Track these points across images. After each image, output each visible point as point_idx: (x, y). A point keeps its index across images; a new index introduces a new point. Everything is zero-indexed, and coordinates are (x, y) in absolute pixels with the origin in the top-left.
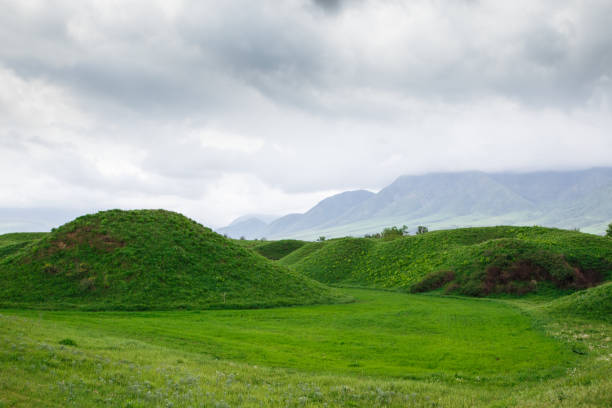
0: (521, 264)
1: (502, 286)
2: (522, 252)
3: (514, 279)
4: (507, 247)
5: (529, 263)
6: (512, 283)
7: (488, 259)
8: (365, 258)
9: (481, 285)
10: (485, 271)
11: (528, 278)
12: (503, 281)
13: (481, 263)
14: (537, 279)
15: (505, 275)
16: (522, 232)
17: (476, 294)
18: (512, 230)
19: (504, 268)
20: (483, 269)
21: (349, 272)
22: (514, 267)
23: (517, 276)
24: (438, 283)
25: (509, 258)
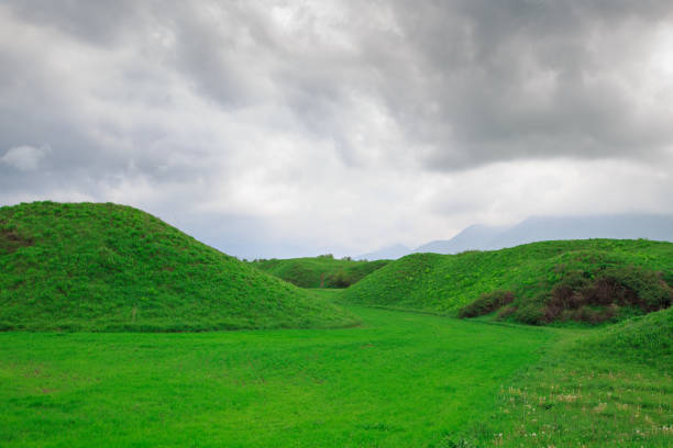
0: (601, 283)
1: (571, 312)
2: (603, 268)
3: (589, 302)
4: (586, 261)
5: (611, 282)
6: (584, 307)
7: (558, 276)
8: (430, 276)
9: (542, 310)
10: (551, 292)
11: (608, 303)
12: (573, 306)
13: (548, 281)
14: (621, 303)
15: (578, 297)
16: (621, 245)
17: (534, 322)
18: (609, 244)
19: (577, 288)
20: (549, 289)
21: (407, 292)
22: (591, 286)
23: (593, 299)
24: (491, 306)
25: (586, 275)
